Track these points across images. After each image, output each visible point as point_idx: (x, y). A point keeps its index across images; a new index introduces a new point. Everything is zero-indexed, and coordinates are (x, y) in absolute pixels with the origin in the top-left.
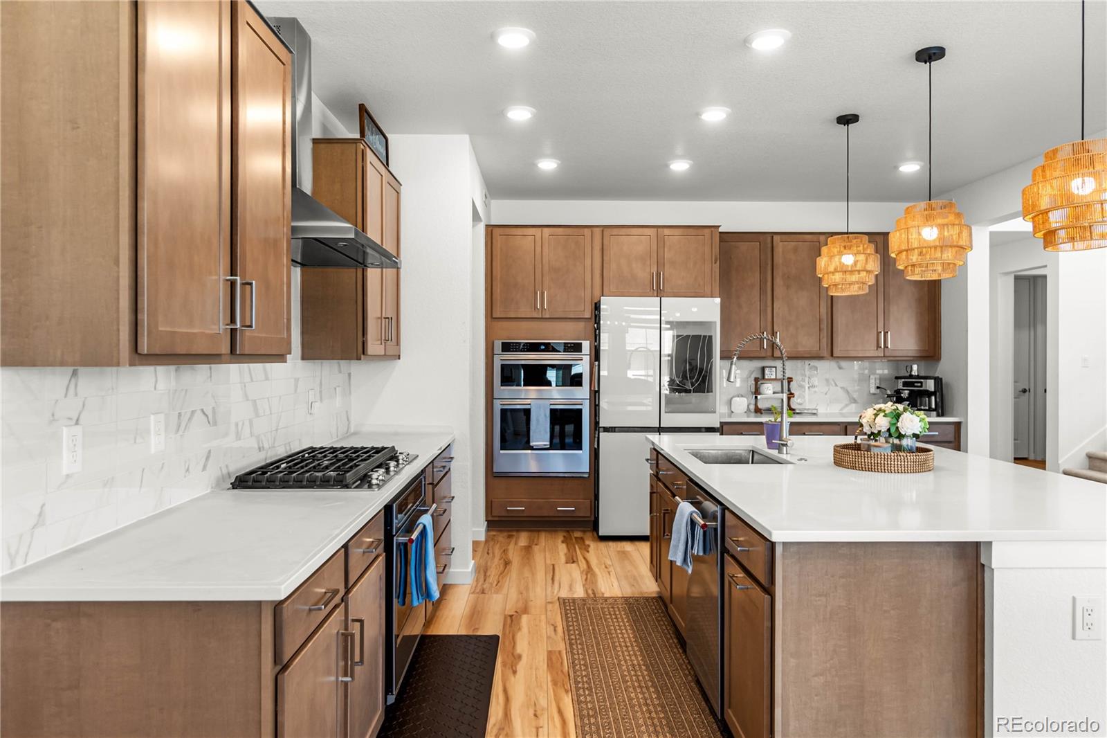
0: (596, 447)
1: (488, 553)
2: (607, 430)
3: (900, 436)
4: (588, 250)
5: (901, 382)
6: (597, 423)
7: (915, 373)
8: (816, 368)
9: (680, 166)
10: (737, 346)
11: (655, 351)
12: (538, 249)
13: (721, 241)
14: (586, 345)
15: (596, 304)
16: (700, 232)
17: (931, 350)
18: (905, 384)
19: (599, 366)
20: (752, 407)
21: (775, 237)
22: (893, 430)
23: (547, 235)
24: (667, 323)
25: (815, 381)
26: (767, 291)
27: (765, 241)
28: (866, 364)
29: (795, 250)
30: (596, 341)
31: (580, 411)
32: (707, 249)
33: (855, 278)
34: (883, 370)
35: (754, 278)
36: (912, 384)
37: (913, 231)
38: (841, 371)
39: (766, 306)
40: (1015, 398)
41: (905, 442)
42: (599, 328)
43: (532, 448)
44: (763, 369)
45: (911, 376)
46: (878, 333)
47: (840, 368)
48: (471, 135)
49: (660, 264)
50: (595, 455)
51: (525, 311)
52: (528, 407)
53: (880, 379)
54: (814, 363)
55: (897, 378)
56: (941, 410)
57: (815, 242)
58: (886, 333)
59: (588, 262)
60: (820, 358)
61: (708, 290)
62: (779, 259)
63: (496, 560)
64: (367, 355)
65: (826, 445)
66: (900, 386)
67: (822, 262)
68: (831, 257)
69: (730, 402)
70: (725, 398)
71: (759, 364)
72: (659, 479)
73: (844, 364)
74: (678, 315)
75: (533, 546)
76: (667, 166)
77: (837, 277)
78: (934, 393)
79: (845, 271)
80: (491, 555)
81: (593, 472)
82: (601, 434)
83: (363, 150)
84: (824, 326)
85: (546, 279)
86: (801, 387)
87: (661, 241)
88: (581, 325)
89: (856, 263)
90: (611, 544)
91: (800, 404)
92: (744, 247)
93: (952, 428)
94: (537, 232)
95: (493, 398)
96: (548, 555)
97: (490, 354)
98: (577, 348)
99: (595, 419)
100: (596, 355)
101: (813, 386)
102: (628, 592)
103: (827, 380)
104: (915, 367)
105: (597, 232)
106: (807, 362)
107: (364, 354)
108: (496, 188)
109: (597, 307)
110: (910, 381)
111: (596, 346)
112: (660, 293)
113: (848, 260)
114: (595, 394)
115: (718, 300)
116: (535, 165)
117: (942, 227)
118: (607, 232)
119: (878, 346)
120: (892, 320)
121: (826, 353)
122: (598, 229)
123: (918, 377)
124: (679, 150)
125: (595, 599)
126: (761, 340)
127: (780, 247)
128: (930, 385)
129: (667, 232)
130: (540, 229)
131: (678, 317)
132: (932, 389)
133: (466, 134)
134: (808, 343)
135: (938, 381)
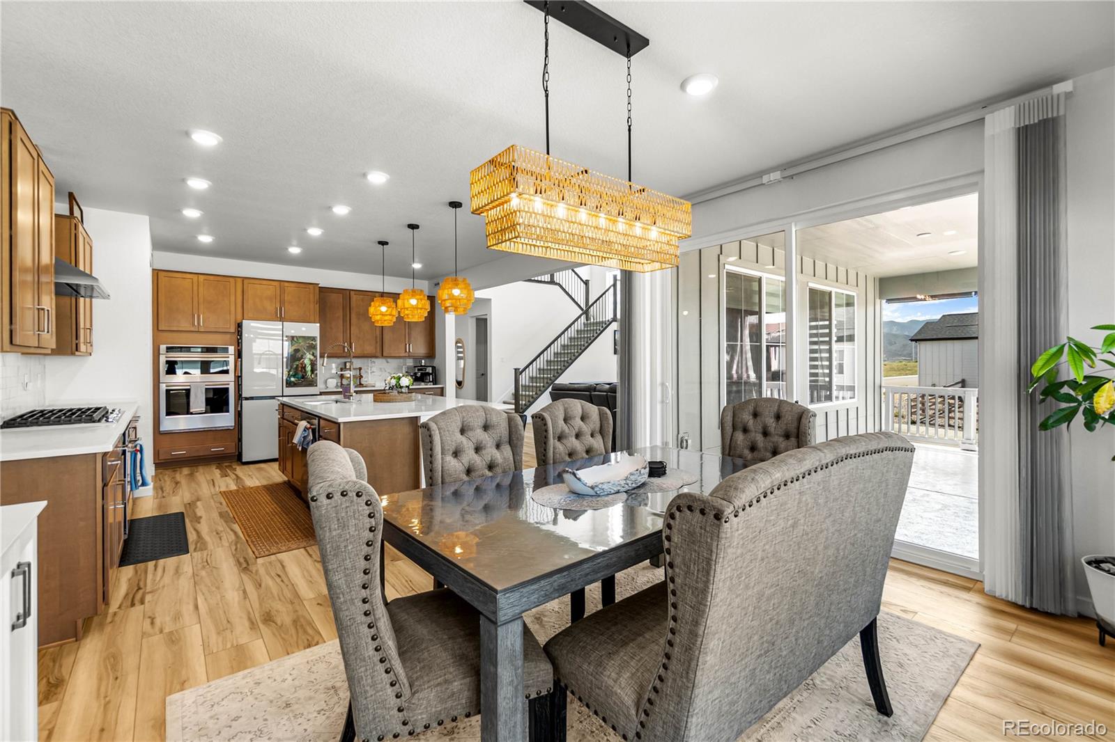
0: (239, 409)
1: (160, 480)
2: (247, 399)
3: (401, 387)
4: (233, 291)
5: (417, 368)
6: (240, 395)
7: (423, 364)
8: (374, 362)
9: (295, 250)
10: (329, 350)
11: (280, 354)
12: (195, 288)
13: (319, 292)
14: (231, 349)
15: (238, 324)
16: (307, 286)
17: (431, 355)
18: (419, 370)
19: (241, 361)
20: (339, 384)
21: (351, 292)
22: (398, 384)
23: (202, 280)
24: (287, 337)
25: (374, 369)
26: (347, 322)
27: (345, 293)
28: (401, 360)
29: (362, 300)
30: (238, 346)
31: (227, 389)
32: (312, 296)
33: (386, 318)
34: (410, 363)
35: (340, 313)
36: (421, 370)
37: (406, 301)
38: (389, 364)
39: (347, 329)
40: (477, 378)
41: (403, 390)
42: (241, 338)
43: (192, 414)
44: (345, 363)
45: (422, 366)
46: (406, 345)
47: (388, 362)
48: (149, 216)
49: (282, 303)
50: (239, 415)
51: (185, 325)
52: (189, 387)
53: (408, 368)
54: (373, 360)
55: (415, 367)
56: (435, 382)
57: (370, 296)
58: (409, 345)
59: (233, 298)
60: (376, 357)
61: (312, 318)
62: (353, 304)
63: (168, 483)
64: (80, 351)
65: (371, 396)
66: (416, 371)
67: (372, 310)
68: (376, 307)
69: (326, 382)
70: (323, 380)
71: (343, 360)
72: (284, 419)
73: (389, 360)
74: (293, 332)
75: (195, 473)
76: (287, 249)
77: (378, 317)
78: (432, 374)
79: (383, 314)
80: (163, 481)
81: (237, 426)
82: (243, 401)
83: (75, 224)
84: (378, 340)
85: (201, 307)
86: (367, 372)
87: (282, 290)
88: (228, 336)
89: (387, 311)
90: (251, 466)
91: (366, 381)
92: (334, 296)
93: (440, 390)
94: (195, 277)
95: (159, 382)
96: (207, 476)
97: (156, 352)
98: (226, 350)
99: (239, 393)
100: (239, 355)
101: (373, 372)
102: (265, 483)
103: (381, 369)
104: (423, 361)
105: (239, 281)
106: (370, 359)
107: (77, 350)
108: (159, 245)
109: (240, 326)
110: (422, 368)
111: (238, 350)
112: (282, 319)
113: (384, 309)
114: (239, 379)
115: (318, 325)
116: (196, 237)
117: (418, 300)
118: (246, 281)
119: (406, 351)
120: (412, 339)
121: (379, 354)
122: (239, 279)
123: (425, 366)
124: (295, 242)
125: (244, 488)
126: (344, 347)
127: (354, 297)
128: (429, 370)
129: (286, 284)
130: (197, 275)
131: (293, 333)
132: (431, 372)
133: (146, 215)
134: (369, 349)
135: (434, 368)
